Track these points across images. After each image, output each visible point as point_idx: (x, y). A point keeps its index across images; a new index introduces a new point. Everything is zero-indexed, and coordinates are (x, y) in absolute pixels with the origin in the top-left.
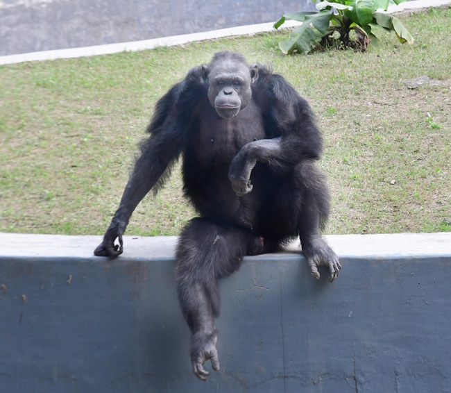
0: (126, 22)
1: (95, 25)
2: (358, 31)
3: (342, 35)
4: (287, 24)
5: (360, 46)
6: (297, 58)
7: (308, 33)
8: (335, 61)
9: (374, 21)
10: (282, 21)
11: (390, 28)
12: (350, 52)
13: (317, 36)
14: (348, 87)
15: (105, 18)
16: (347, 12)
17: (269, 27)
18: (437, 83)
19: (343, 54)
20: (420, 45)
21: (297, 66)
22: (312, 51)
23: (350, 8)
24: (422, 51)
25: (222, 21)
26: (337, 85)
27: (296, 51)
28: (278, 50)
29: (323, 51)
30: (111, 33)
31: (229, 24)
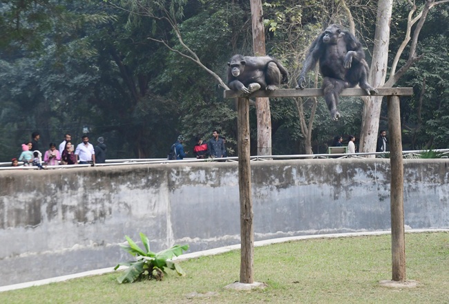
0: (24, 271)
1: (7, 274)
2: (157, 270)
3: (149, 273)
4: (120, 268)
5: (159, 278)
6: (127, 285)
7: (132, 272)
8: (147, 286)
9: (166, 265)
10: (118, 266)
11: (173, 268)
12: (154, 281)
13: (137, 274)
14: (157, 299)
15: (12, 270)
16: (152, 261)
17: (111, 269)
18: (201, 295)
19: (150, 282)
20: (188, 277)
21: (128, 289)
22: (134, 281)
23: (154, 259)
24: (191, 280)
25: (76, 268)
26: (150, 298)
27: (126, 281)
28: (117, 281)
29: (140, 281)
30: (16, 278)
31: (79, 271)
